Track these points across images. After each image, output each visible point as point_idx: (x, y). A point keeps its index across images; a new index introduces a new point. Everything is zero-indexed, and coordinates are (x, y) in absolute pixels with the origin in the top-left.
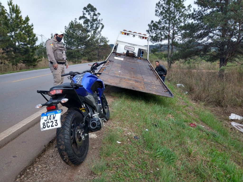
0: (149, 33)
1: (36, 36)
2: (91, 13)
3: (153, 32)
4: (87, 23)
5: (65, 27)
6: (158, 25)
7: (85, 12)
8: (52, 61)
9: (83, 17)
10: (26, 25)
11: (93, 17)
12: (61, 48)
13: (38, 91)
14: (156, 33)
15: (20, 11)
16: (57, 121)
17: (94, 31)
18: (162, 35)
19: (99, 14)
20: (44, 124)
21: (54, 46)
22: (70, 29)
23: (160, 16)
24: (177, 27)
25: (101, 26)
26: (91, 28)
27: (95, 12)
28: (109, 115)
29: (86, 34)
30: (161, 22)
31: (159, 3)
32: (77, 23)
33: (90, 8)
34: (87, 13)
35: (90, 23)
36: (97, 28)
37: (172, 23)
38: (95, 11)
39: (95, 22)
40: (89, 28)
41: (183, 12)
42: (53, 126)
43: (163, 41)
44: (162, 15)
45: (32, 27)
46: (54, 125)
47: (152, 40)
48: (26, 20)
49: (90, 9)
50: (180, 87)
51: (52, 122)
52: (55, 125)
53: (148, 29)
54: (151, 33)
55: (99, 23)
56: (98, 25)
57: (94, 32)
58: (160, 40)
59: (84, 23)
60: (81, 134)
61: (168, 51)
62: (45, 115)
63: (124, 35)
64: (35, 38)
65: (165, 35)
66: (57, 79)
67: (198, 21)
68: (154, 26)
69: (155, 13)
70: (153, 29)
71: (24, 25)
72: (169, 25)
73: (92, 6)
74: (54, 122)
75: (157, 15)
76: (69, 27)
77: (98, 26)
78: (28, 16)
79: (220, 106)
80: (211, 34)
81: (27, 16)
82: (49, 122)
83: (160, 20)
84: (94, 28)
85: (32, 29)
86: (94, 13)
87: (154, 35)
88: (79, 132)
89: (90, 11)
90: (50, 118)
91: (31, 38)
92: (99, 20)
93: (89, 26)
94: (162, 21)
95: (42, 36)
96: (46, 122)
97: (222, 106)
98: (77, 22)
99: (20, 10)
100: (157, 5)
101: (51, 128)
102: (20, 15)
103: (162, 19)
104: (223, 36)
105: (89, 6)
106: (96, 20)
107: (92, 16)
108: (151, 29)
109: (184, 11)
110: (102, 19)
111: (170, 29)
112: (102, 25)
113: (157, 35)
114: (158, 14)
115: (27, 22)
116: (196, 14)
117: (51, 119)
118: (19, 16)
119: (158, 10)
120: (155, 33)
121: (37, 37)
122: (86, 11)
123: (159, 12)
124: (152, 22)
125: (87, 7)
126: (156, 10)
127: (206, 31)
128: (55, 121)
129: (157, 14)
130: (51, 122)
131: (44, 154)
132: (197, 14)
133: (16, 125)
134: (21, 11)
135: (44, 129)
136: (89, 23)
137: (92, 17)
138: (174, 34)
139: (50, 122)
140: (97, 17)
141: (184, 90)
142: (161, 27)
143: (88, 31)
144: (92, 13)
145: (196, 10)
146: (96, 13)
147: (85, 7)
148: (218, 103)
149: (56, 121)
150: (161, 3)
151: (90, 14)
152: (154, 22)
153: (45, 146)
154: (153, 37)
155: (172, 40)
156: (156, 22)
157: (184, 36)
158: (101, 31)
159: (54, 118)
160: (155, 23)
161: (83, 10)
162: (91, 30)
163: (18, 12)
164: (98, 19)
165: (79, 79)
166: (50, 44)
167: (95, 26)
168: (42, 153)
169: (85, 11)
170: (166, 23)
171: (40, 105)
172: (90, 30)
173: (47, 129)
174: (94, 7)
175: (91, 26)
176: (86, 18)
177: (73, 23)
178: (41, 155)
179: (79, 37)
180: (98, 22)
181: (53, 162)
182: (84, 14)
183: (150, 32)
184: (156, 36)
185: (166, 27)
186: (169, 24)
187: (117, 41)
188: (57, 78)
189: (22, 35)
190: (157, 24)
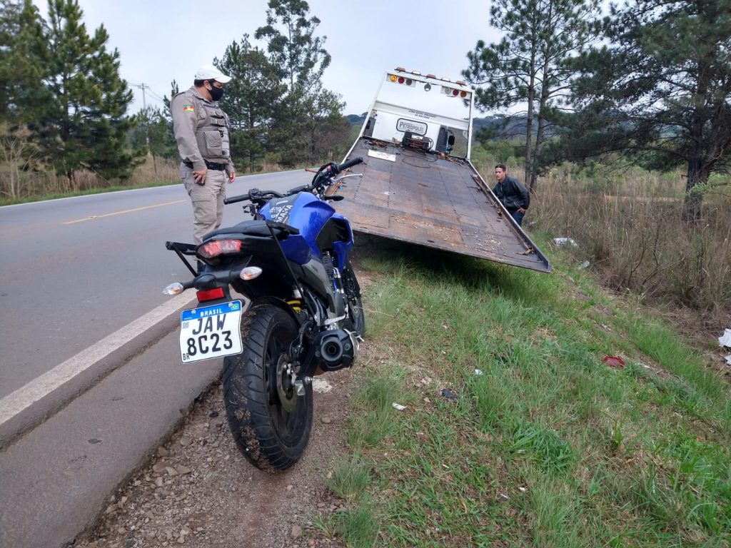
0: (471, 81)
1: (129, 87)
2: (291, 16)
3: (483, 77)
4: (280, 50)
5: (214, 60)
6: (499, 55)
7: (273, 15)
8: (192, 161)
9: (267, 31)
10: (97, 54)
11: (298, 31)
12: (216, 120)
13: (168, 243)
14: (490, 81)
15: (79, 11)
16: (229, 333)
17: (299, 73)
18: (509, 87)
19: (316, 20)
20: (191, 342)
21: (198, 114)
22: (228, 67)
23: (504, 28)
24: (557, 63)
25: (321, 58)
26: (290, 65)
27: (303, 15)
28: (364, 326)
29: (278, 83)
30: (508, 45)
32: (249, 49)
33: (288, 3)
34: (280, 18)
35: (290, 49)
36: (310, 64)
37: (542, 50)
38: (304, 11)
39: (302, 46)
40: (285, 66)
41: (575, 16)
42: (219, 349)
43: (513, 104)
44: (511, 24)
45: (116, 60)
46: (220, 345)
47: (478, 102)
48: (97, 38)
49: (290, 5)
50: (565, 247)
51: (215, 338)
52: (225, 345)
53: (466, 68)
54: (475, 81)
55: (315, 49)
56: (312, 55)
57: (299, 77)
58: (502, 102)
59: (271, 48)
60: (294, 377)
61: (529, 136)
62: (194, 317)
63: (397, 84)
64: (125, 93)
65: (520, 88)
66: (205, 214)
67: (622, 44)
68: (486, 58)
69: (490, 17)
70: (481, 67)
71: (92, 53)
72: (533, 57)
74: (222, 337)
75: (496, 25)
76: (226, 59)
77: (311, 59)
78: (104, 27)
79: (689, 307)
80: (662, 86)
81: (102, 26)
82: (205, 337)
83: (504, 38)
84: (301, 65)
85: (117, 65)
86: (301, 17)
87: (486, 86)
88: (288, 371)
89: (288, 12)
90: (209, 325)
91: (113, 94)
92: (317, 40)
93: (285, 59)
94: (511, 42)
95: (143, 89)
96: (196, 337)
97: (696, 307)
98: (250, 46)
99: (78, 8)
101: (211, 354)
102: (80, 23)
103: (513, 37)
104: (700, 91)
106: (307, 38)
107: (295, 27)
108: (477, 66)
109: (579, 12)
110: (325, 37)
111: (536, 69)
112: (324, 55)
113: (495, 85)
114: (500, 19)
115: (102, 45)
116: (618, 20)
117: (211, 329)
118: (76, 25)
119: (499, 9)
120: (487, 79)
121: (131, 91)
122: (278, 13)
123: (501, 13)
124: (481, 44)
126: (493, 7)
127: (646, 75)
128: (223, 333)
129: (495, 21)
130: (212, 337)
131: (181, 436)
132: (620, 22)
133: (90, 349)
134: (82, 12)
135: (192, 358)
136: (286, 48)
137: (293, 31)
138: (546, 84)
139: (209, 337)
140: (310, 30)
141: (579, 256)
142: (507, 60)
143: (283, 74)
144: (295, 18)
145: (617, 9)
146: (307, 18)
148: (686, 298)
149: (226, 335)
151: (289, 19)
152: (487, 46)
153: (181, 411)
154: (484, 93)
155: (542, 101)
156: (492, 46)
157: (581, 89)
158: (321, 74)
159: (220, 325)
160: (490, 48)
161: (268, 8)
162: (292, 71)
163: (74, 12)
164: (313, 37)
165: (280, 211)
166: (186, 108)
167: (303, 57)
168: (176, 431)
169: (274, 10)
170: (523, 50)
171: (178, 286)
172: (289, 70)
173: (199, 356)
175: (290, 57)
176: (278, 32)
177: (238, 47)
178: (173, 438)
179: (254, 91)
180: (313, 45)
181: (209, 459)
182: (270, 20)
183: (472, 76)
184: (490, 90)
185: (521, 62)
186: (533, 52)
187: (377, 102)
188: (205, 212)
189: (87, 85)
190: (494, 51)
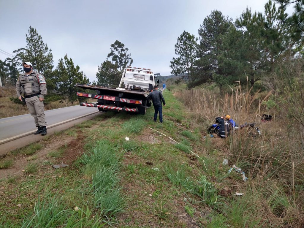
0: (172, 68)
4: (116, 60)
9: (112, 54)
17: (123, 66)
19: (127, 49)
23: (179, 55)
25: (130, 61)
26: (120, 64)
27: (122, 48)
31: (177, 44)
33: (117, 45)
34: (115, 50)
35: (119, 59)
36: (126, 63)
38: (124, 47)
40: (118, 65)
44: (180, 53)
54: (173, 68)
55: (127, 58)
56: (127, 60)
68: (176, 62)
69: (175, 52)
73: (120, 42)
75: (177, 54)
76: (102, 66)
83: (179, 57)
84: (123, 64)
89: (118, 48)
92: (128, 55)
100: (175, 46)
105: (117, 43)
106: (125, 55)
108: (173, 64)
110: (130, 54)
112: (131, 60)
114: (178, 52)
119: (177, 50)
124: (174, 59)
125: (114, 44)
126: (175, 49)
137: (120, 54)
140: (125, 52)
143: (118, 67)
144: (120, 49)
146: (124, 49)
147: (112, 44)
150: (179, 44)
151: (118, 50)
152: (175, 59)
156: (177, 59)
161: (111, 47)
162: (120, 66)
164: (126, 55)
167: (124, 61)
169: (113, 48)
174: (122, 43)
176: (115, 54)
